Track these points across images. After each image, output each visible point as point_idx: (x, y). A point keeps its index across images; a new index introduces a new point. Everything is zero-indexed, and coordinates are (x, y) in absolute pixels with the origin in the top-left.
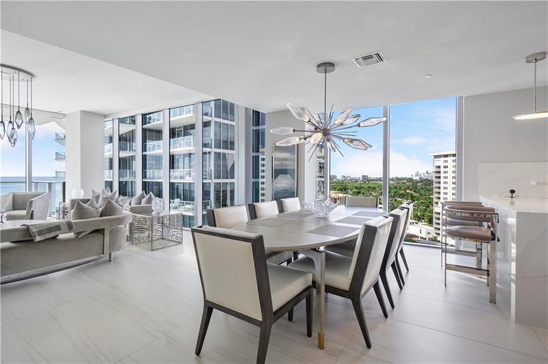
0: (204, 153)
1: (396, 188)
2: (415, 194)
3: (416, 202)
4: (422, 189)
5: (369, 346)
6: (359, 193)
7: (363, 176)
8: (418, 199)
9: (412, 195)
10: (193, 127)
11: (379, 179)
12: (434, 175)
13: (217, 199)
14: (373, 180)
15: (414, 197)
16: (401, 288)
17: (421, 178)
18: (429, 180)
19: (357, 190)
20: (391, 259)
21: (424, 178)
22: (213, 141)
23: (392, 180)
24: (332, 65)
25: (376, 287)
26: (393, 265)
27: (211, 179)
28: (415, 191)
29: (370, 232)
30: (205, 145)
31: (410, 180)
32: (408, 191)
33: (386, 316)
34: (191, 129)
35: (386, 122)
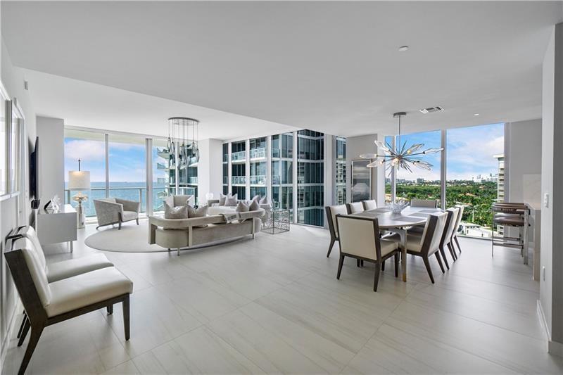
0: (273, 162)
1: (454, 191)
2: (476, 197)
3: (477, 205)
4: (485, 192)
5: (433, 282)
6: (414, 196)
7: (419, 180)
8: (480, 202)
9: (472, 198)
10: (264, 139)
11: (437, 183)
12: (498, 177)
13: (284, 201)
14: (430, 183)
15: (476, 200)
16: (455, 260)
17: (482, 181)
18: (492, 183)
19: (411, 193)
20: (447, 240)
21: (487, 181)
22: (281, 151)
23: (450, 183)
24: (404, 113)
25: (437, 254)
26: (448, 245)
27: (279, 183)
28: (476, 194)
29: (434, 220)
30: (274, 155)
31: (471, 183)
32: (468, 194)
33: (443, 272)
34: (262, 141)
35: (443, 151)
